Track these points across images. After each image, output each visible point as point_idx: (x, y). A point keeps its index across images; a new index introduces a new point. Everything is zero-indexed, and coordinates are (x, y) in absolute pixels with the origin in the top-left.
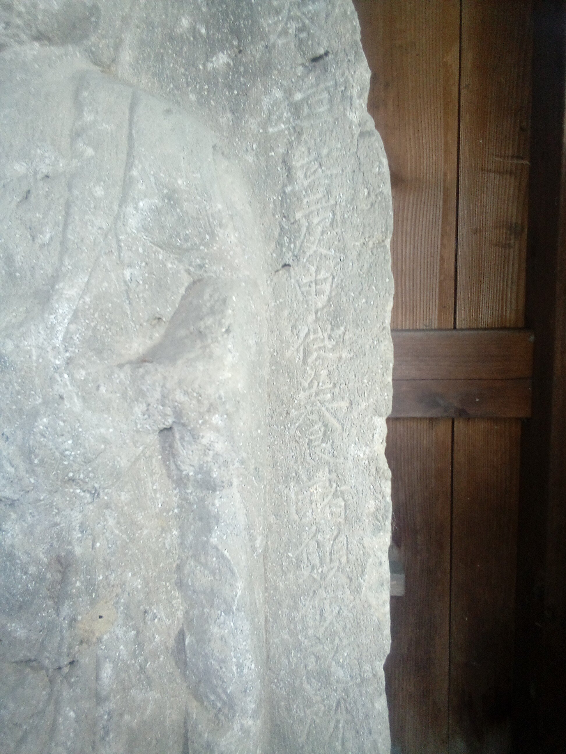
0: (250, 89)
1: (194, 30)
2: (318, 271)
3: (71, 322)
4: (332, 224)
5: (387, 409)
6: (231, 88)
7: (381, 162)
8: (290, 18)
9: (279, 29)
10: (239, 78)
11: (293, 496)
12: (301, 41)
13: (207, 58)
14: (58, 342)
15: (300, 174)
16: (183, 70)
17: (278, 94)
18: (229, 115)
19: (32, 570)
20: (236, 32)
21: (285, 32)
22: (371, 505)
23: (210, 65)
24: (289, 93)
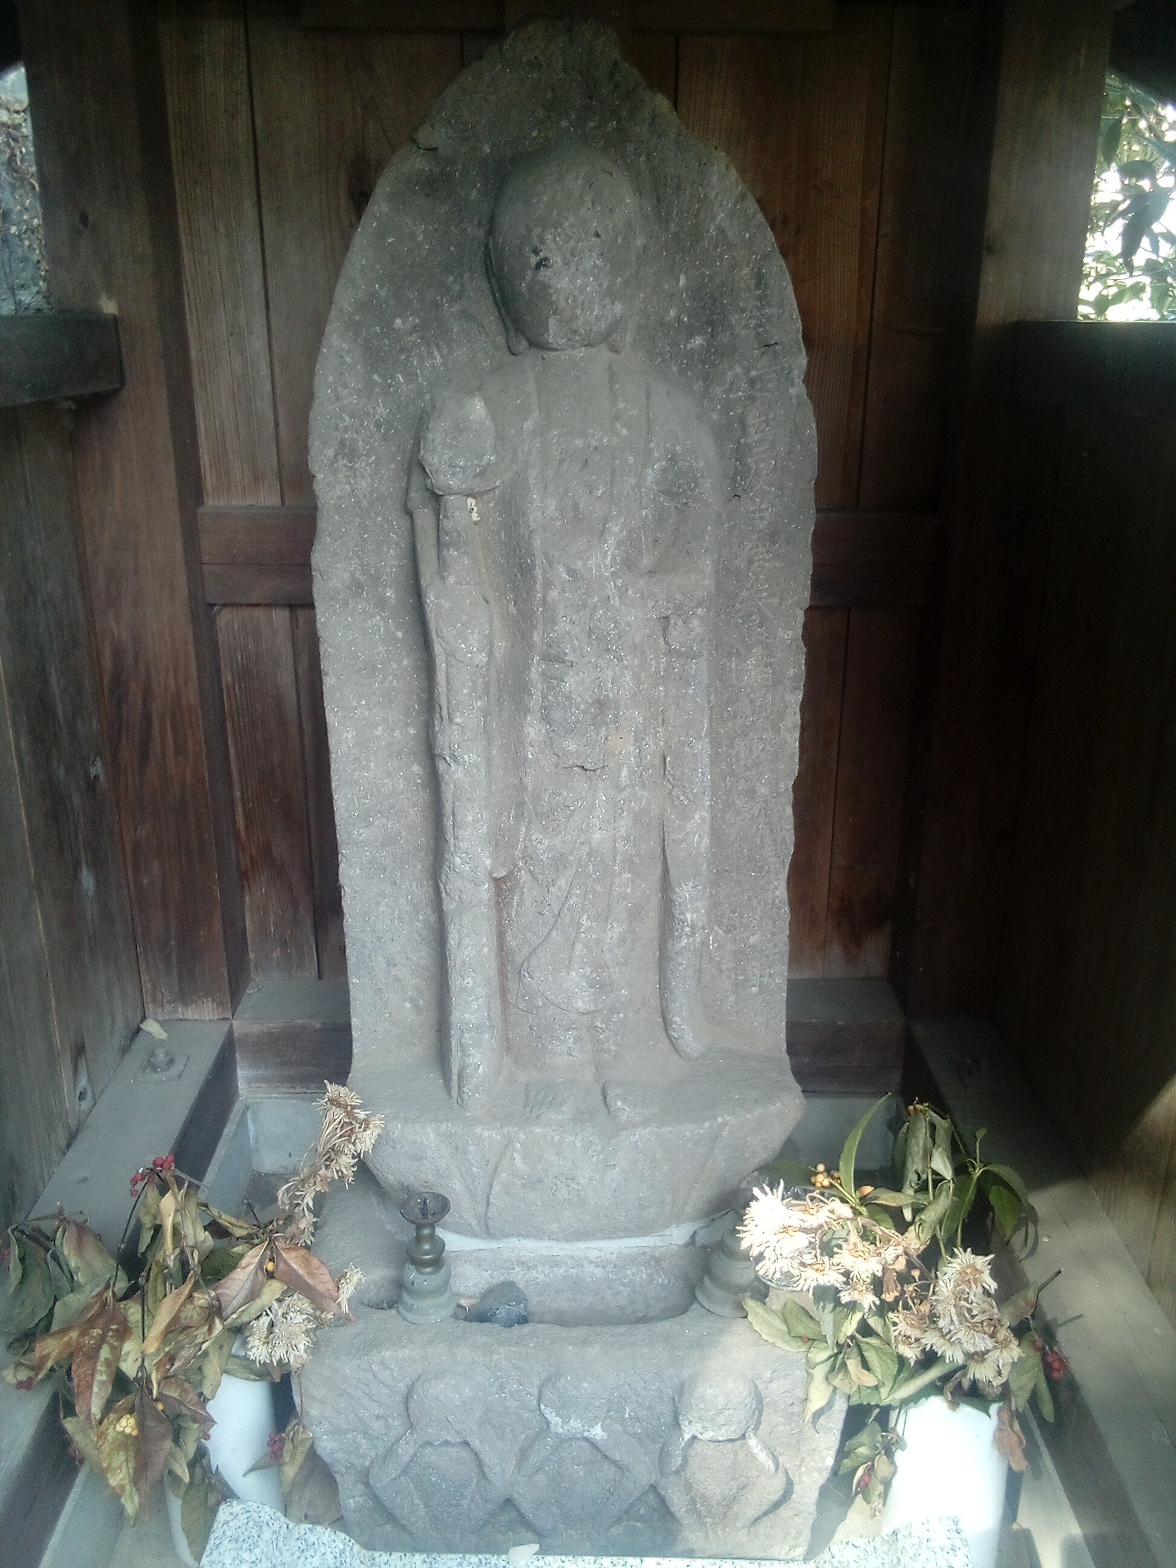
0: (718, 364)
1: (678, 319)
2: (762, 502)
3: (615, 549)
4: (773, 469)
5: (806, 604)
6: (704, 364)
7: (811, 427)
8: (751, 317)
9: (743, 324)
10: (710, 356)
11: (733, 666)
12: (758, 334)
13: (687, 341)
14: (608, 561)
15: (752, 431)
16: (669, 348)
17: (738, 369)
18: (701, 383)
19: (582, 707)
20: (710, 323)
21: (747, 326)
22: (791, 672)
23: (689, 346)
24: (747, 371)
